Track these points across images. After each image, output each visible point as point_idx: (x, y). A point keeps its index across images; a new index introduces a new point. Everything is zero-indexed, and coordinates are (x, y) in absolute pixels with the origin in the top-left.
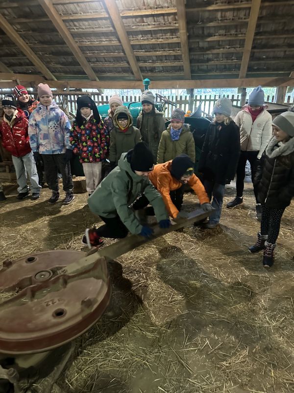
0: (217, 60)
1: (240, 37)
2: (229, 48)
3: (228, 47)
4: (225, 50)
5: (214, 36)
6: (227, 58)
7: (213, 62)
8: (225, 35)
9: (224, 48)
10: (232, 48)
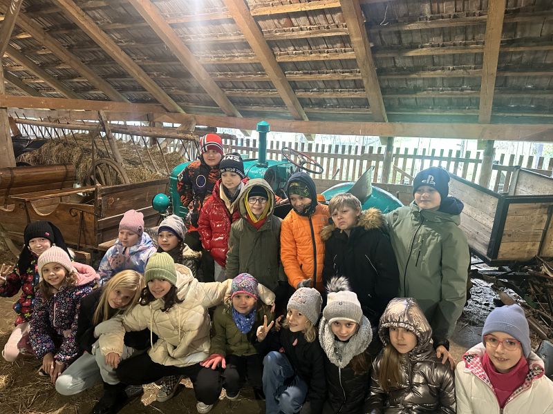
0: (433, 90)
1: (474, 49)
2: (453, 69)
3: (451, 68)
4: (447, 72)
5: (422, 47)
6: (452, 87)
7: (425, 92)
8: (443, 46)
9: (443, 69)
10: (460, 69)
